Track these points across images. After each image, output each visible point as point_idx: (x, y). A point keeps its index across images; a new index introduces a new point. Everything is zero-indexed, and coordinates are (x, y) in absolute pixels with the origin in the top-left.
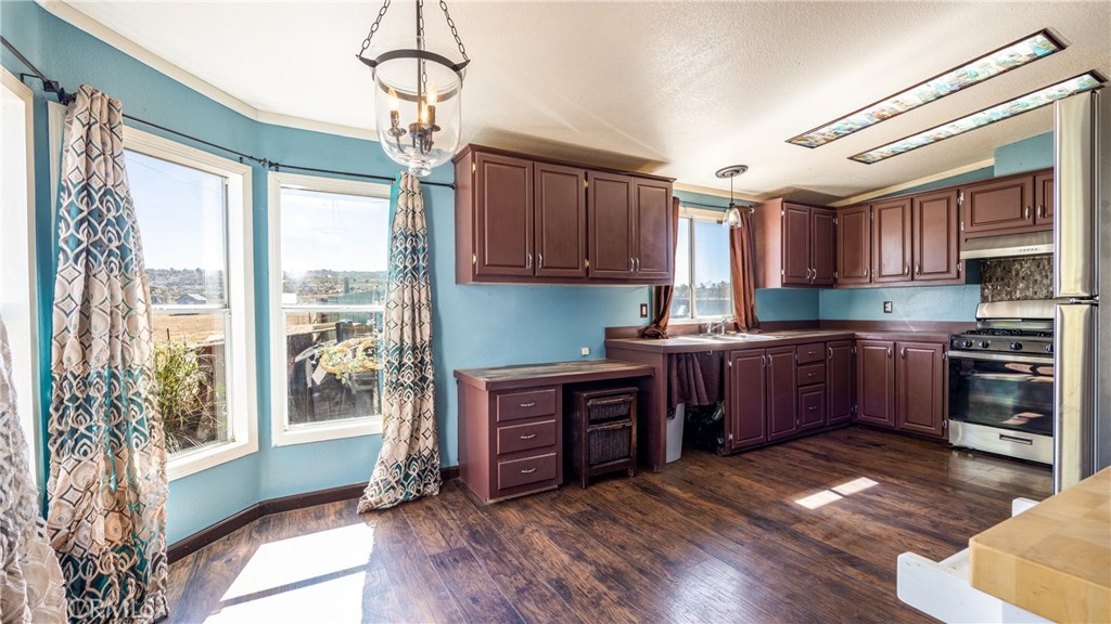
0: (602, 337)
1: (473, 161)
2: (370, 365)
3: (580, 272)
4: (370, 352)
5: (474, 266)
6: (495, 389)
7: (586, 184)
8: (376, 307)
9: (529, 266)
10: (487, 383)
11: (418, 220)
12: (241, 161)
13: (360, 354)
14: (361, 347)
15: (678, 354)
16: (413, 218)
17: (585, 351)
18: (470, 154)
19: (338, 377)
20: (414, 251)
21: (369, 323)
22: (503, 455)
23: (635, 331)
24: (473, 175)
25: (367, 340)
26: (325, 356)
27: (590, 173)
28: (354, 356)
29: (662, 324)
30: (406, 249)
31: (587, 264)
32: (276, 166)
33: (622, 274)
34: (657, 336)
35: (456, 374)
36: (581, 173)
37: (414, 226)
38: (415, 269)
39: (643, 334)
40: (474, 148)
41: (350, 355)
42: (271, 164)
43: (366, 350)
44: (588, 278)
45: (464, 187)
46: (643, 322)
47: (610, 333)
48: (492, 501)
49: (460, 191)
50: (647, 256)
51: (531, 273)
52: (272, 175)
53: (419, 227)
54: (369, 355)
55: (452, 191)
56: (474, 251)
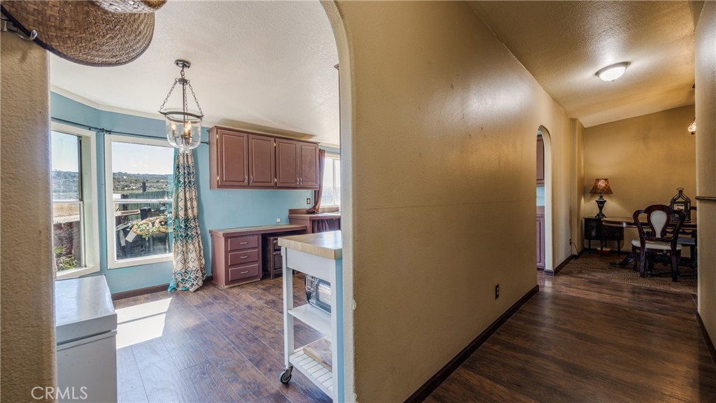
0: (287, 214)
1: (217, 133)
2: (163, 230)
3: (272, 184)
4: (163, 223)
5: (218, 181)
6: (227, 237)
7: (275, 145)
8: (166, 199)
9: (246, 181)
10: (223, 234)
11: (190, 160)
12: (90, 129)
13: (157, 225)
14: (158, 221)
15: (318, 220)
16: (187, 158)
17: (278, 220)
18: (215, 130)
19: (144, 237)
20: (189, 174)
21: (162, 209)
22: (231, 266)
23: (305, 211)
24: (217, 140)
25: (162, 217)
26: (136, 226)
27: (277, 139)
28: (153, 226)
29: (317, 207)
30: (184, 173)
31: (276, 180)
32: (110, 132)
33: (293, 185)
34: (314, 213)
35: (210, 232)
36: (272, 139)
37: (188, 162)
38: (190, 182)
39: (309, 212)
40: (217, 128)
41: (151, 225)
42: (107, 131)
43: (160, 222)
44: (276, 187)
45: (213, 144)
46: (309, 207)
47: (291, 212)
48: (226, 287)
49: (212, 145)
50: (306, 177)
51: (247, 184)
52: (107, 136)
53: (190, 162)
54: (162, 225)
55: (208, 146)
56: (218, 174)
